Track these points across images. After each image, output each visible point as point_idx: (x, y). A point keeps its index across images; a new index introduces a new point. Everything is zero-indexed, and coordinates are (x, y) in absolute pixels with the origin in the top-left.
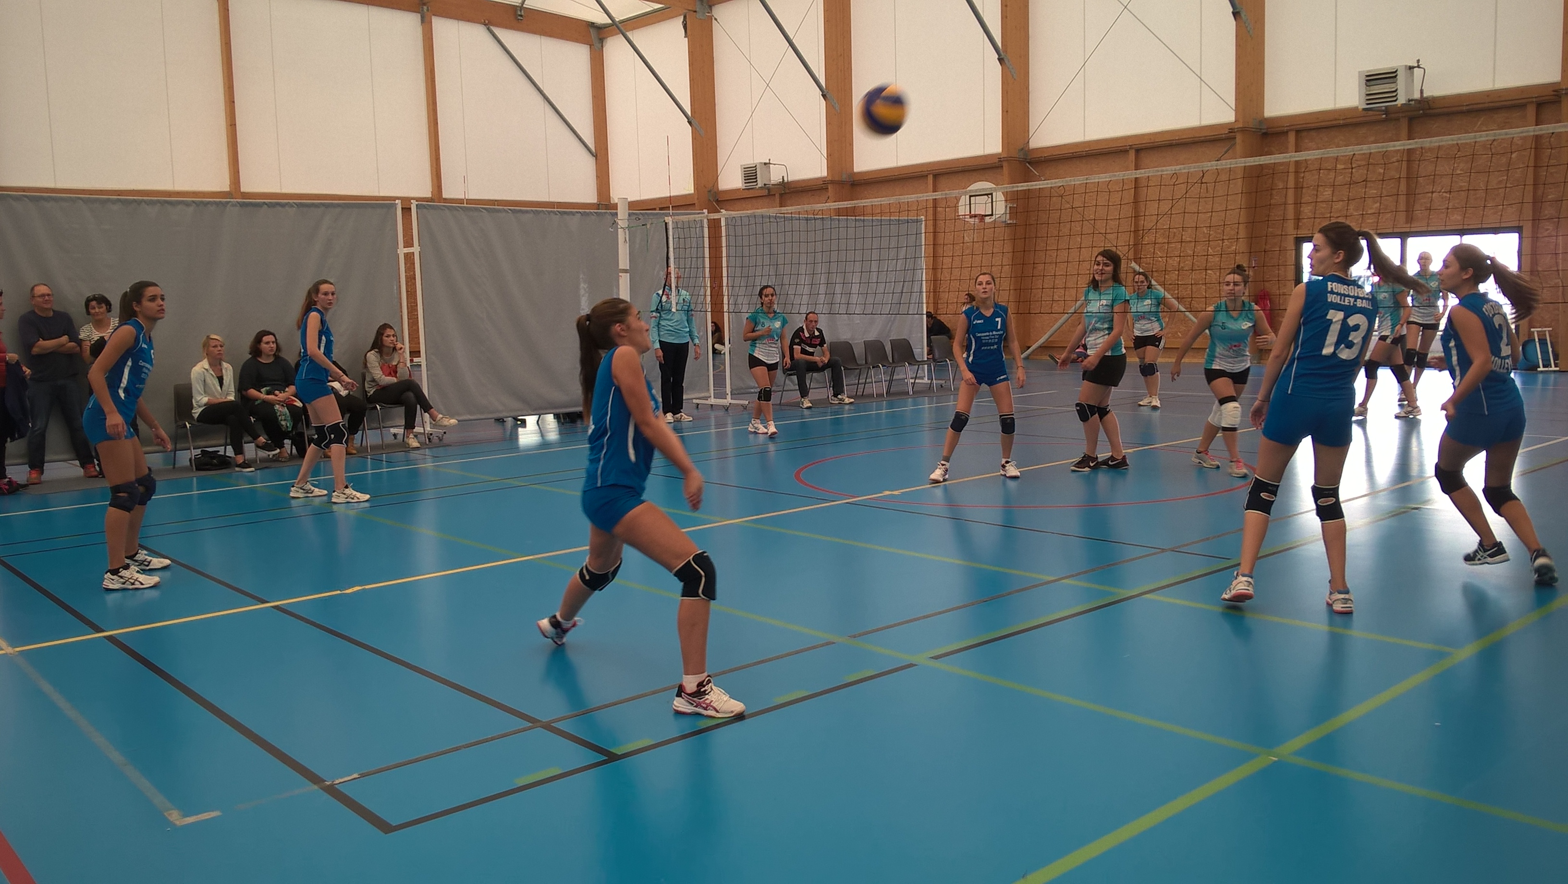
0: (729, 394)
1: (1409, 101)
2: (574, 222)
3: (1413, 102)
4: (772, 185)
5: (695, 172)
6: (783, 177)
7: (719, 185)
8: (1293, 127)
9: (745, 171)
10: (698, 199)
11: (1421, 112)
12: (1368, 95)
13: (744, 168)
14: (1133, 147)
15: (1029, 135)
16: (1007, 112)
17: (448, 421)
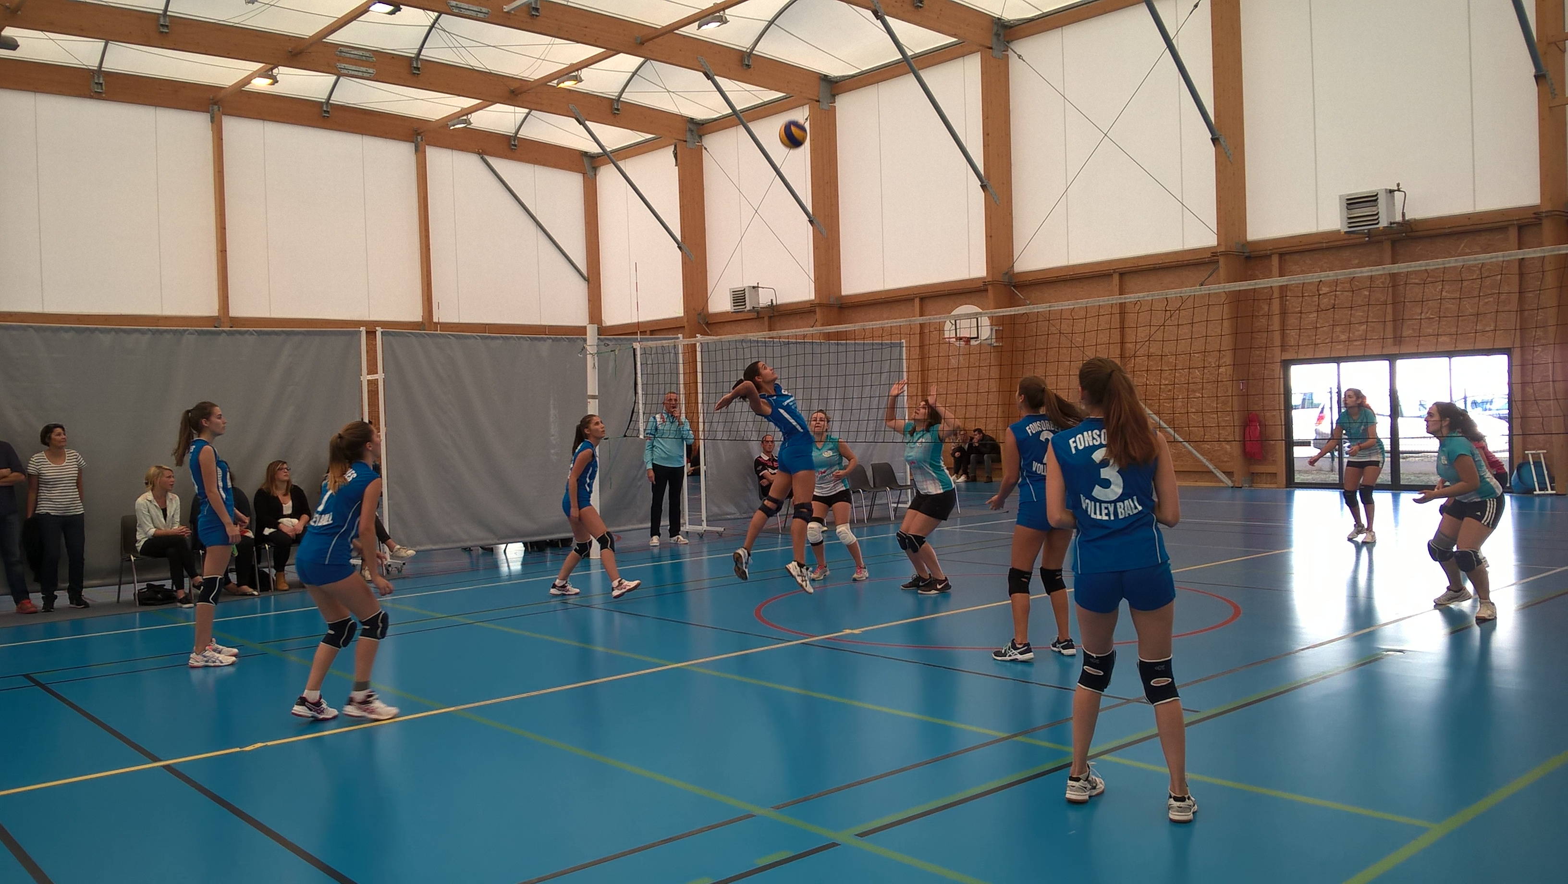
0: (704, 522)
1: (1391, 223)
3: (1395, 225)
4: (761, 308)
5: (685, 293)
6: (772, 300)
7: (709, 308)
8: (1276, 251)
9: (733, 294)
10: (687, 321)
11: (1404, 234)
12: (1350, 218)
13: (733, 292)
14: (1117, 270)
15: (1013, 260)
16: (991, 236)
17: (405, 552)
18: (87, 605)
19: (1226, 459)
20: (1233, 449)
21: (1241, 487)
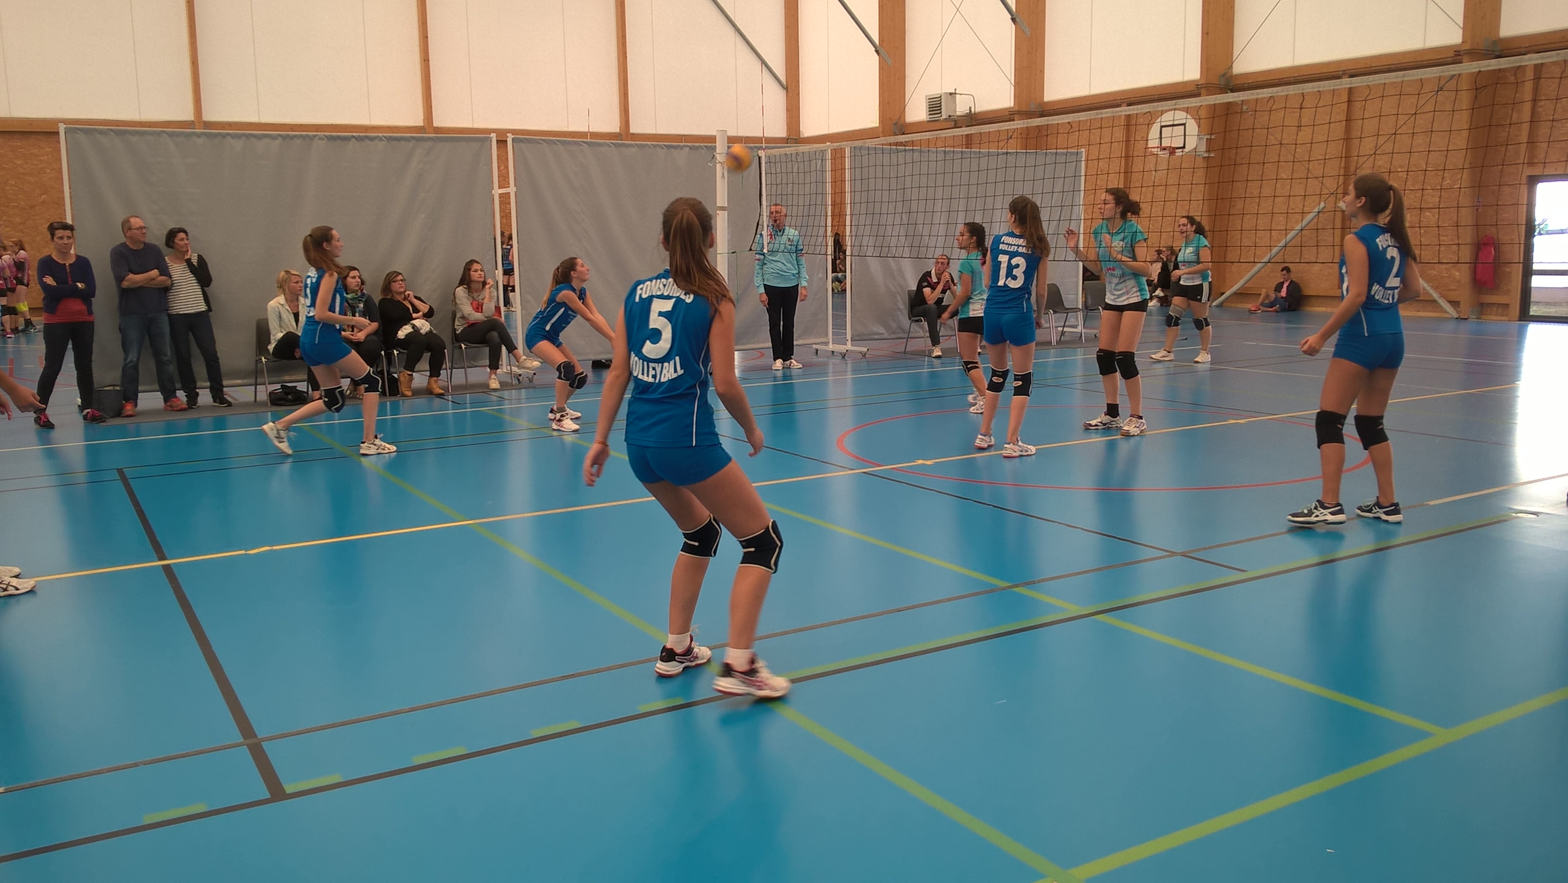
0: (850, 340)
2: (682, 156)
4: (957, 116)
5: (881, 104)
6: (970, 108)
7: (906, 118)
8: (1532, 49)
9: (929, 102)
10: (882, 132)
13: (929, 99)
14: (1346, 72)
15: (1232, 60)
16: (1207, 33)
17: (531, 363)
18: (230, 405)
19: (1453, 287)
20: (1462, 274)
21: (1466, 319)
